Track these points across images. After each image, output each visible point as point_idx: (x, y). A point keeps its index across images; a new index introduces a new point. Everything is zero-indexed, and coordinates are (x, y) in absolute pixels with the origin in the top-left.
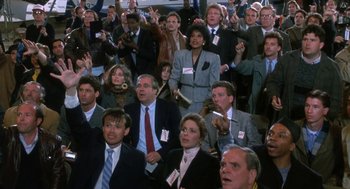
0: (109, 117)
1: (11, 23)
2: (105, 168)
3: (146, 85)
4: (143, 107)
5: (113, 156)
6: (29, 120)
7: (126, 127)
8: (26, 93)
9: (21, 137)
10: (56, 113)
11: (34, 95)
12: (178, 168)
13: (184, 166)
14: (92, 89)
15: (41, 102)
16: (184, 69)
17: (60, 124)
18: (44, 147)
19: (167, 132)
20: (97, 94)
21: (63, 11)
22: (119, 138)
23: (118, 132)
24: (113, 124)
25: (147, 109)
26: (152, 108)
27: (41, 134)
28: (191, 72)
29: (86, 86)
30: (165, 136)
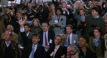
0: (34, 36)
1: (3, 7)
2: (32, 51)
3: (45, 26)
4: (44, 33)
5: (35, 47)
6: (8, 36)
7: (39, 39)
8: (8, 29)
9: (5, 42)
10: (17, 35)
11: (10, 29)
12: (54, 51)
13: (56, 50)
14: (28, 27)
15: (13, 31)
16: (55, 21)
17: (18, 38)
18: (12, 45)
19: (52, 40)
20: (30, 29)
21: (19, 3)
22: (37, 42)
23: (37, 40)
24: (35, 38)
25: (45, 33)
26: (47, 33)
27: (12, 41)
28: (57, 22)
29: (26, 26)
30: (51, 41)
